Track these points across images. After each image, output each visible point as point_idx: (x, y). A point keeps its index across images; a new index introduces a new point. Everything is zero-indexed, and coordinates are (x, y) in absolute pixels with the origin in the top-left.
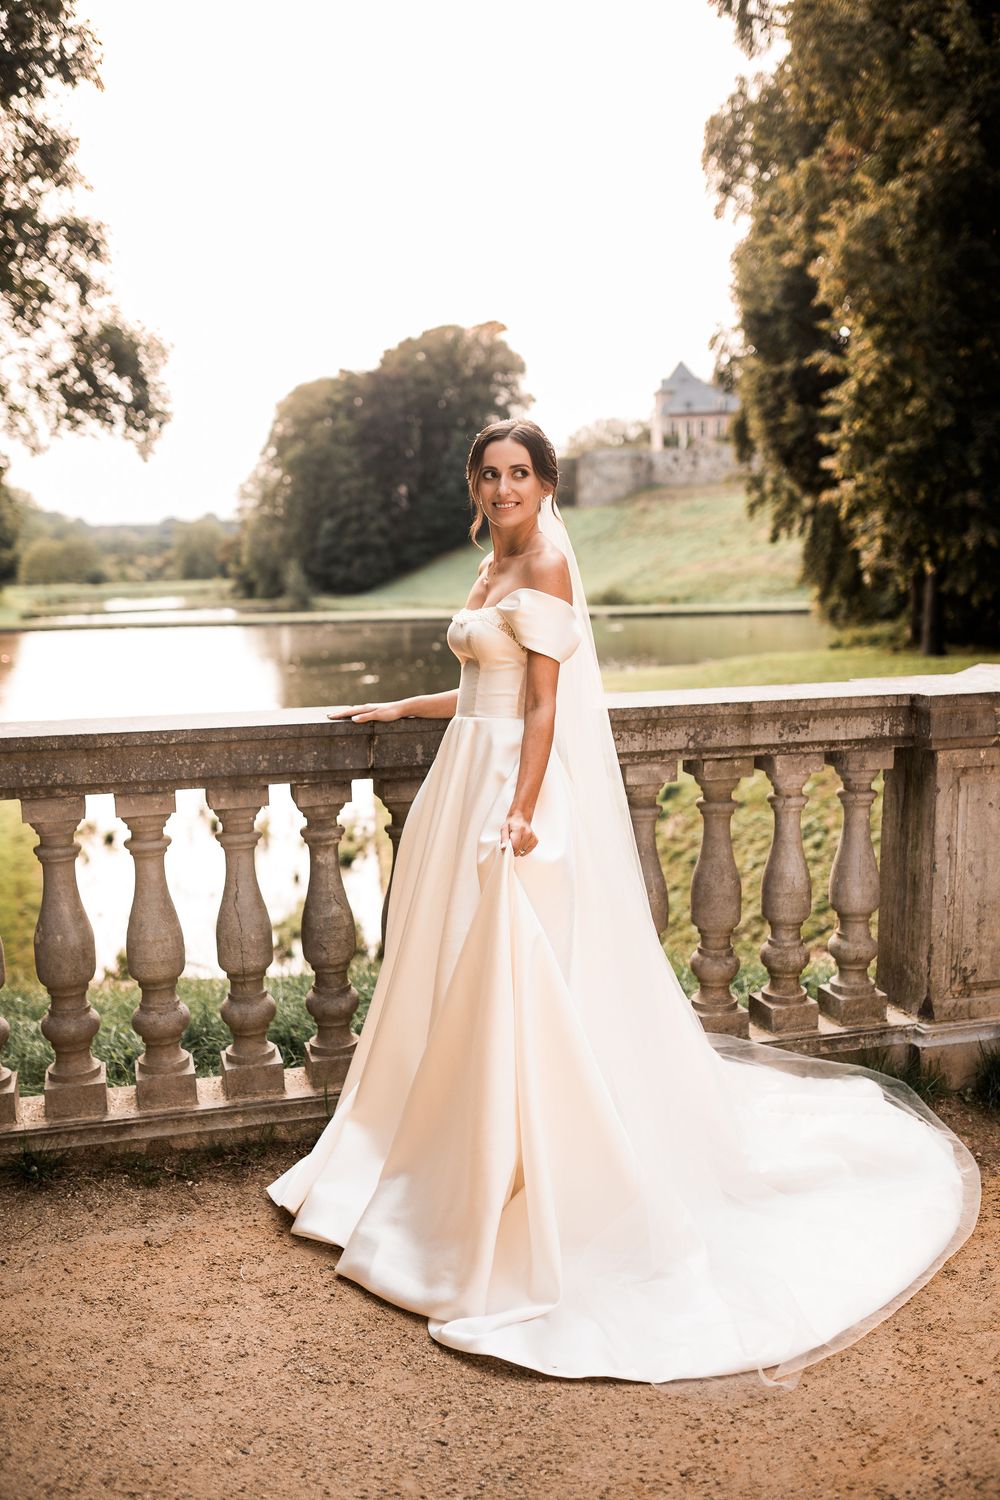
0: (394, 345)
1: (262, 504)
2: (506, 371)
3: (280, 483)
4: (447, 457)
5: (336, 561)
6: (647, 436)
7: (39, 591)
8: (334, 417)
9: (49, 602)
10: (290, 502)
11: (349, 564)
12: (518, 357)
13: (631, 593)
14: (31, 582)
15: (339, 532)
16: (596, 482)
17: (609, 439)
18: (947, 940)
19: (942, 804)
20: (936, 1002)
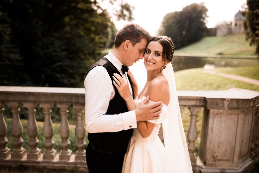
6: (231, 24)
16: (220, 32)
17: (224, 24)
18: (210, 149)
19: (211, 121)
20: (207, 162)
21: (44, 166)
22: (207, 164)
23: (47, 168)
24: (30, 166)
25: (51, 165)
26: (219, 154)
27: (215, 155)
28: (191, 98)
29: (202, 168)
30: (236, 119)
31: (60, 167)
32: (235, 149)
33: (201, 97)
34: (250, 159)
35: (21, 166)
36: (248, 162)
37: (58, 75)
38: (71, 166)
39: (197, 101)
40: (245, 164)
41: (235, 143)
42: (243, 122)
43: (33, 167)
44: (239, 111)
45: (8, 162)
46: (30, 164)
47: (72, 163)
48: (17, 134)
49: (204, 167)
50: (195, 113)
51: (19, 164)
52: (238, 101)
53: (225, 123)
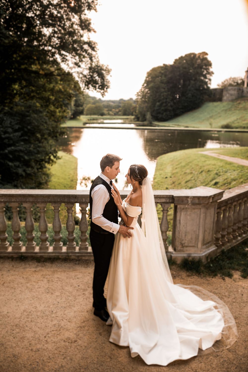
0: (177, 58)
1: (142, 98)
2: (206, 66)
3: (147, 93)
4: (189, 87)
5: (159, 113)
6: (243, 83)
7: (89, 117)
8: (161, 77)
9: (91, 120)
10: (149, 98)
11: (162, 114)
12: (210, 61)
13: (233, 125)
14: (87, 115)
15: (161, 105)
16: (227, 95)
17: (233, 83)
18: (179, 238)
19: (178, 214)
20: (176, 248)
21: (41, 256)
22: (176, 250)
23: (43, 258)
24: (29, 256)
25: (47, 255)
26: (186, 241)
27: (183, 242)
28: (161, 196)
29: (172, 253)
30: (199, 212)
31: (55, 256)
32: (198, 237)
33: (170, 196)
34: (214, 246)
35: (22, 256)
36: (211, 249)
37: (10, 164)
38: (63, 255)
39: (166, 199)
40: (209, 250)
41: (199, 232)
42: (204, 214)
43: (32, 256)
44: (201, 206)
45: (10, 253)
46: (29, 255)
47: (64, 253)
48: (17, 229)
49: (174, 252)
50: (166, 209)
51: (20, 255)
52: (199, 198)
53: (190, 216)
